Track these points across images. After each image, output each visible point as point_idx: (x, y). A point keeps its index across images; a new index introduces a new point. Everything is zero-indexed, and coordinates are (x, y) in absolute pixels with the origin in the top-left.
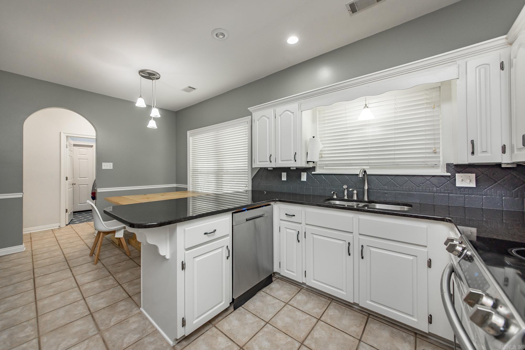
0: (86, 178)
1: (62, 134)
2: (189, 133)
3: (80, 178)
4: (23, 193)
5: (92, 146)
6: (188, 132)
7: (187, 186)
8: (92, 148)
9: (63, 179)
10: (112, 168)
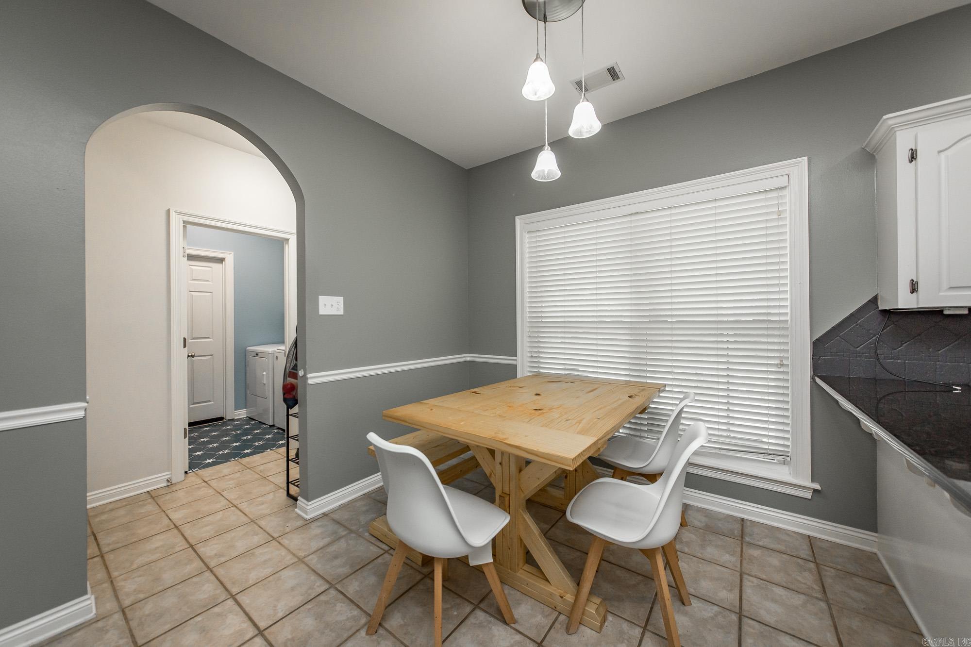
0: (208, 338)
1: (172, 214)
2: (519, 221)
3: (194, 338)
4: (84, 404)
5: (221, 260)
6: (516, 217)
7: (516, 360)
8: (221, 265)
9: (177, 343)
10: (342, 313)
